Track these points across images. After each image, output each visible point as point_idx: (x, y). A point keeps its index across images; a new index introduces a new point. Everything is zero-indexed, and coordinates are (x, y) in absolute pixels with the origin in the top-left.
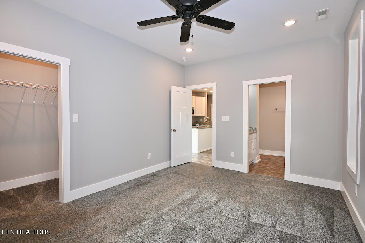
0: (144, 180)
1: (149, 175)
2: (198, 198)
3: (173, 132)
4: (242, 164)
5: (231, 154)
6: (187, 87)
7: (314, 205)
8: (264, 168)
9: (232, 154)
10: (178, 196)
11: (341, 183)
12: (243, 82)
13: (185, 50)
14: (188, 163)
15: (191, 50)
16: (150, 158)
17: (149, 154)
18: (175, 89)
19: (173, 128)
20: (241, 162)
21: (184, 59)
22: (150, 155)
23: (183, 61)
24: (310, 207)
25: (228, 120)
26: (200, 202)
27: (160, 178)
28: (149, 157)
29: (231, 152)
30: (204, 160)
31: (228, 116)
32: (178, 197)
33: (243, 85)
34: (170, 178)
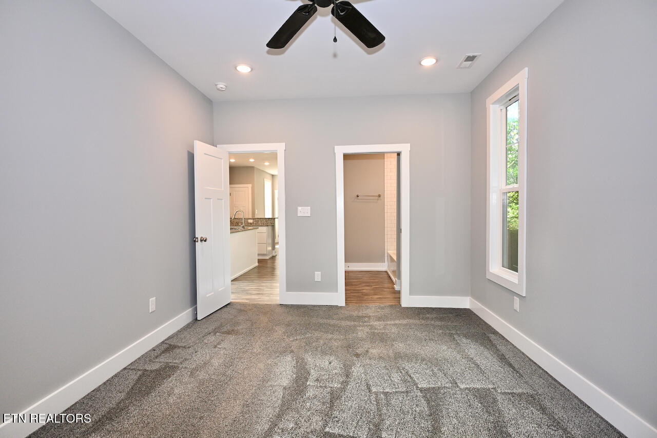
0: (156, 366)
1: (157, 349)
2: (309, 373)
3: (198, 245)
4: (337, 291)
5: (316, 276)
6: (218, 146)
7: (466, 336)
8: (358, 293)
9: (318, 276)
10: (264, 381)
11: (470, 297)
12: (335, 147)
13: (236, 69)
14: (228, 306)
15: (249, 69)
16: (154, 309)
17: (152, 300)
18: (201, 149)
19: (198, 235)
20: (334, 288)
21: (221, 85)
22: (154, 303)
23: (218, 89)
24: (464, 340)
25: (310, 215)
26: (317, 380)
27: (191, 350)
28: (152, 308)
29: (316, 272)
30: (251, 294)
31: (309, 208)
32: (270, 383)
33: (335, 154)
34: (215, 347)
